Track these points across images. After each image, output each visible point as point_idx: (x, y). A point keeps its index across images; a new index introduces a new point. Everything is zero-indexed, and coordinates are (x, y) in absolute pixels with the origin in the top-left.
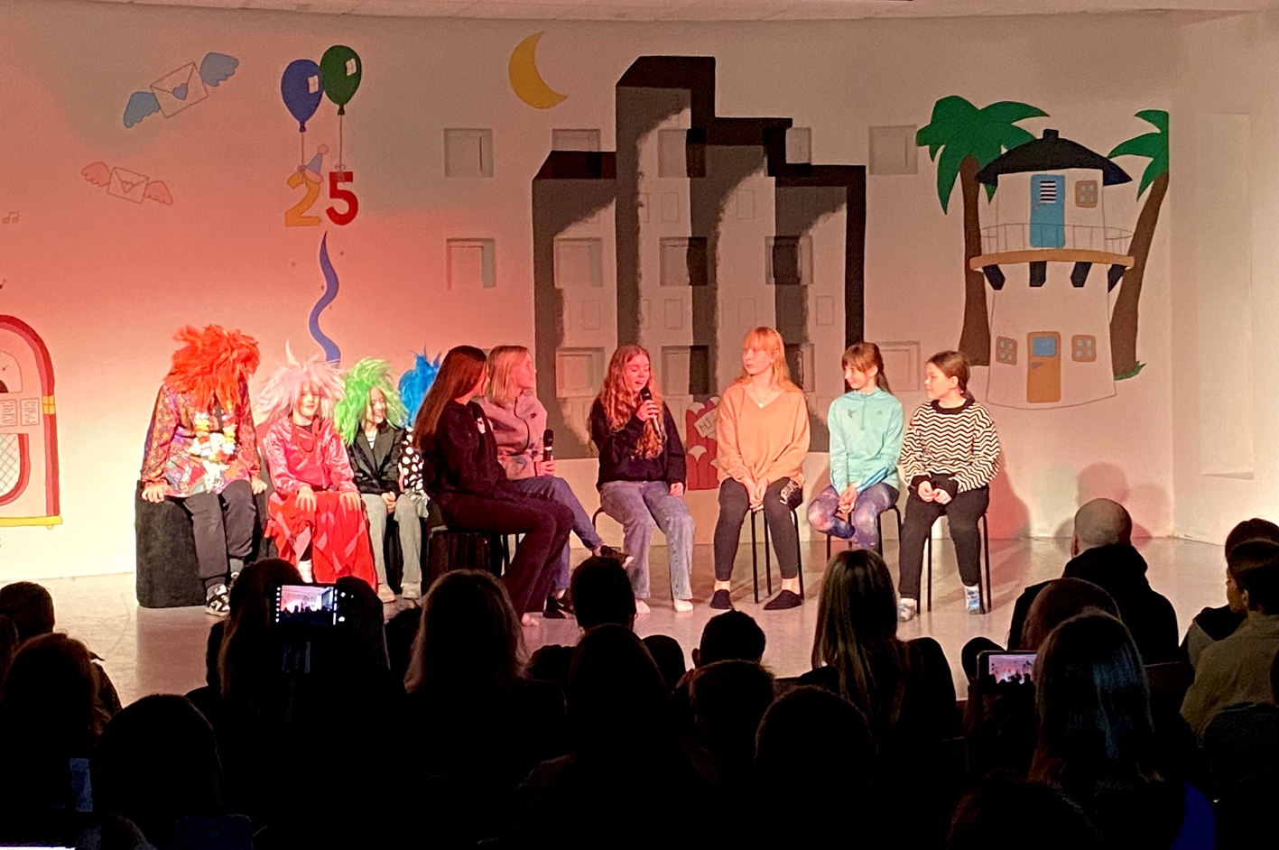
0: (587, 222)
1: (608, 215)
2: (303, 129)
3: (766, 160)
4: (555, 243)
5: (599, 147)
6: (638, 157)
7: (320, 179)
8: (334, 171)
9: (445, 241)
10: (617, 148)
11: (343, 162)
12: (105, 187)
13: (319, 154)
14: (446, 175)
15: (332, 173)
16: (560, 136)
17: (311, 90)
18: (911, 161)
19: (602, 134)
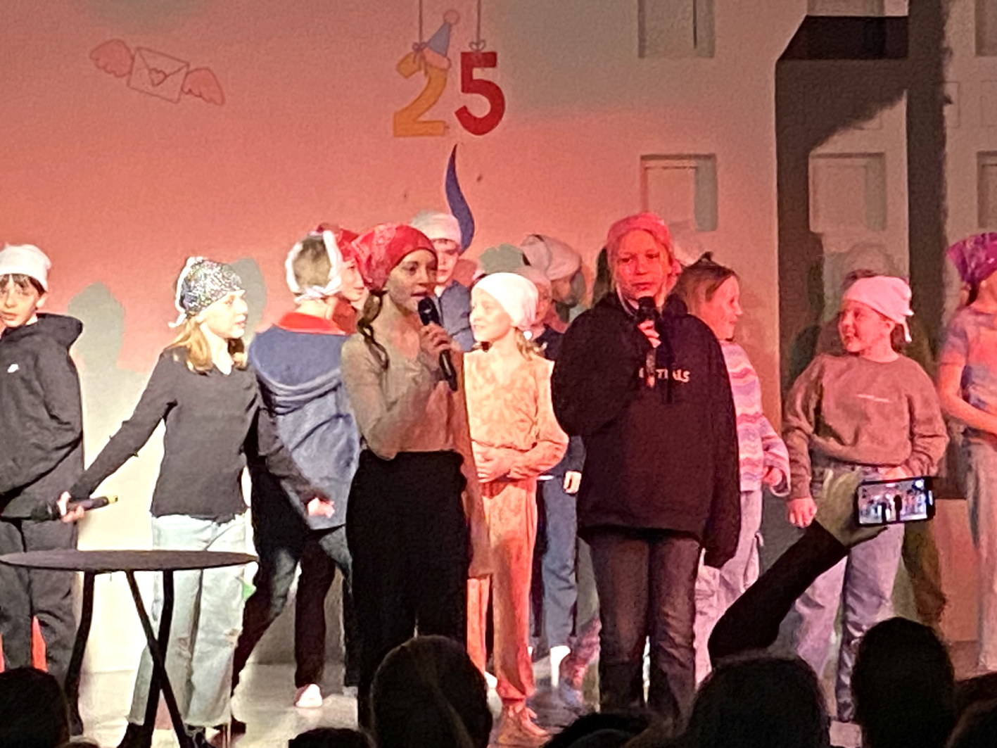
0: (862, 129)
1: (895, 117)
4: (810, 160)
5: (882, 7)
6: (944, 24)
7: (445, 64)
8: (468, 50)
9: (638, 159)
10: (910, 11)
11: (482, 37)
12: (124, 80)
13: (445, 22)
14: (641, 55)
15: (464, 55)
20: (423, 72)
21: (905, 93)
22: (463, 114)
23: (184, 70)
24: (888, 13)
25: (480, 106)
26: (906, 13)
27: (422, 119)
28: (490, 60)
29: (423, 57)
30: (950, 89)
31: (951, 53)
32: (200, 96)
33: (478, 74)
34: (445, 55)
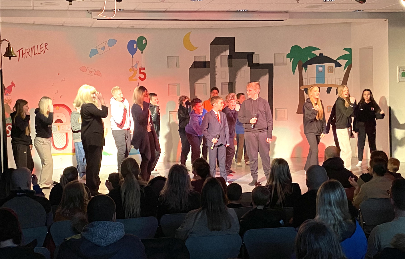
0: (203, 79)
1: (208, 77)
2: (133, 57)
3: (248, 63)
4: (195, 84)
6: (215, 62)
7: (137, 70)
8: (140, 67)
9: (168, 85)
11: (142, 65)
12: (85, 72)
13: (137, 63)
15: (140, 68)
16: (196, 57)
17: (135, 48)
18: (285, 62)
19: (206, 57)
20: (133, 71)
21: (210, 73)
22: (140, 78)
23: (95, 71)
24: (207, 61)
25: (142, 76)
26: (209, 61)
27: (133, 78)
28: (144, 69)
29: (133, 68)
30: (217, 73)
31: (217, 67)
32: (98, 75)
33: (142, 71)
34: (137, 68)
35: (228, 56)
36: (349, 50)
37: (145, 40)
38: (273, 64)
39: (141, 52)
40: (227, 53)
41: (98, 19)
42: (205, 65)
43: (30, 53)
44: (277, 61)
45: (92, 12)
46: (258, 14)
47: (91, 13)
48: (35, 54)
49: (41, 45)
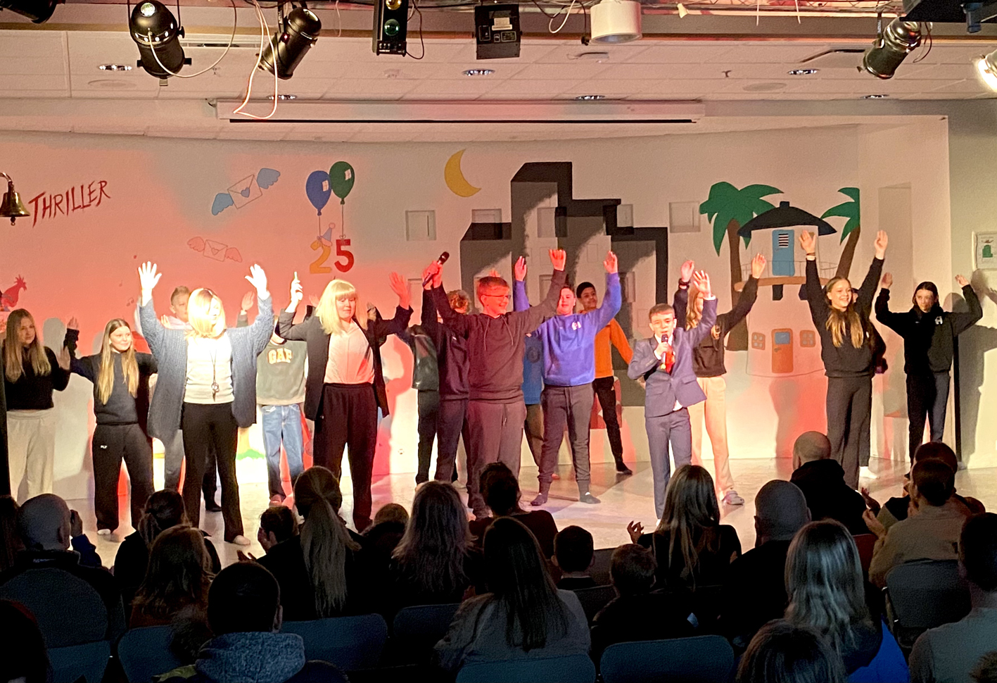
1: (507, 262)
2: (320, 214)
3: (604, 226)
5: (501, 219)
6: (525, 225)
7: (329, 244)
8: (339, 238)
10: (512, 220)
11: (344, 234)
12: (202, 252)
13: (329, 229)
14: (408, 240)
15: (337, 241)
16: (476, 213)
17: (324, 190)
18: (696, 223)
19: (503, 212)
20: (321, 248)
21: (511, 253)
22: (338, 264)
23: (225, 249)
24: (504, 221)
26: (510, 221)
27: (323, 265)
28: (348, 242)
29: (321, 242)
30: (528, 251)
31: (527, 236)
32: (232, 259)
33: (343, 248)
34: (330, 241)
35: (556, 208)
36: (854, 192)
37: (349, 170)
38: (666, 228)
39: (341, 200)
40: (553, 201)
41: (232, 121)
42: (498, 231)
43: (63, 205)
44: (675, 223)
45: (218, 104)
46: (628, 106)
47: (214, 106)
48: (74, 209)
49: (90, 186)
